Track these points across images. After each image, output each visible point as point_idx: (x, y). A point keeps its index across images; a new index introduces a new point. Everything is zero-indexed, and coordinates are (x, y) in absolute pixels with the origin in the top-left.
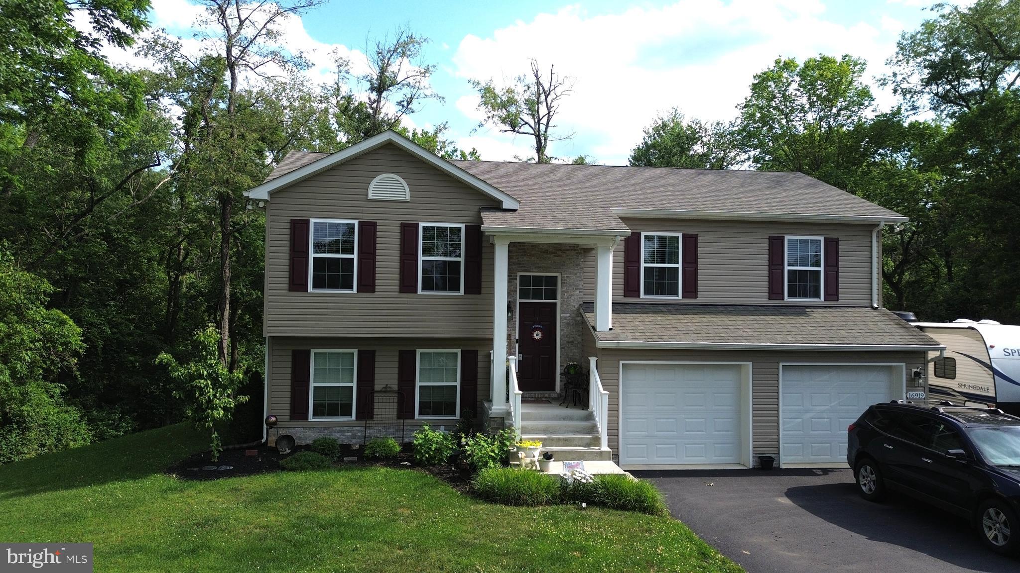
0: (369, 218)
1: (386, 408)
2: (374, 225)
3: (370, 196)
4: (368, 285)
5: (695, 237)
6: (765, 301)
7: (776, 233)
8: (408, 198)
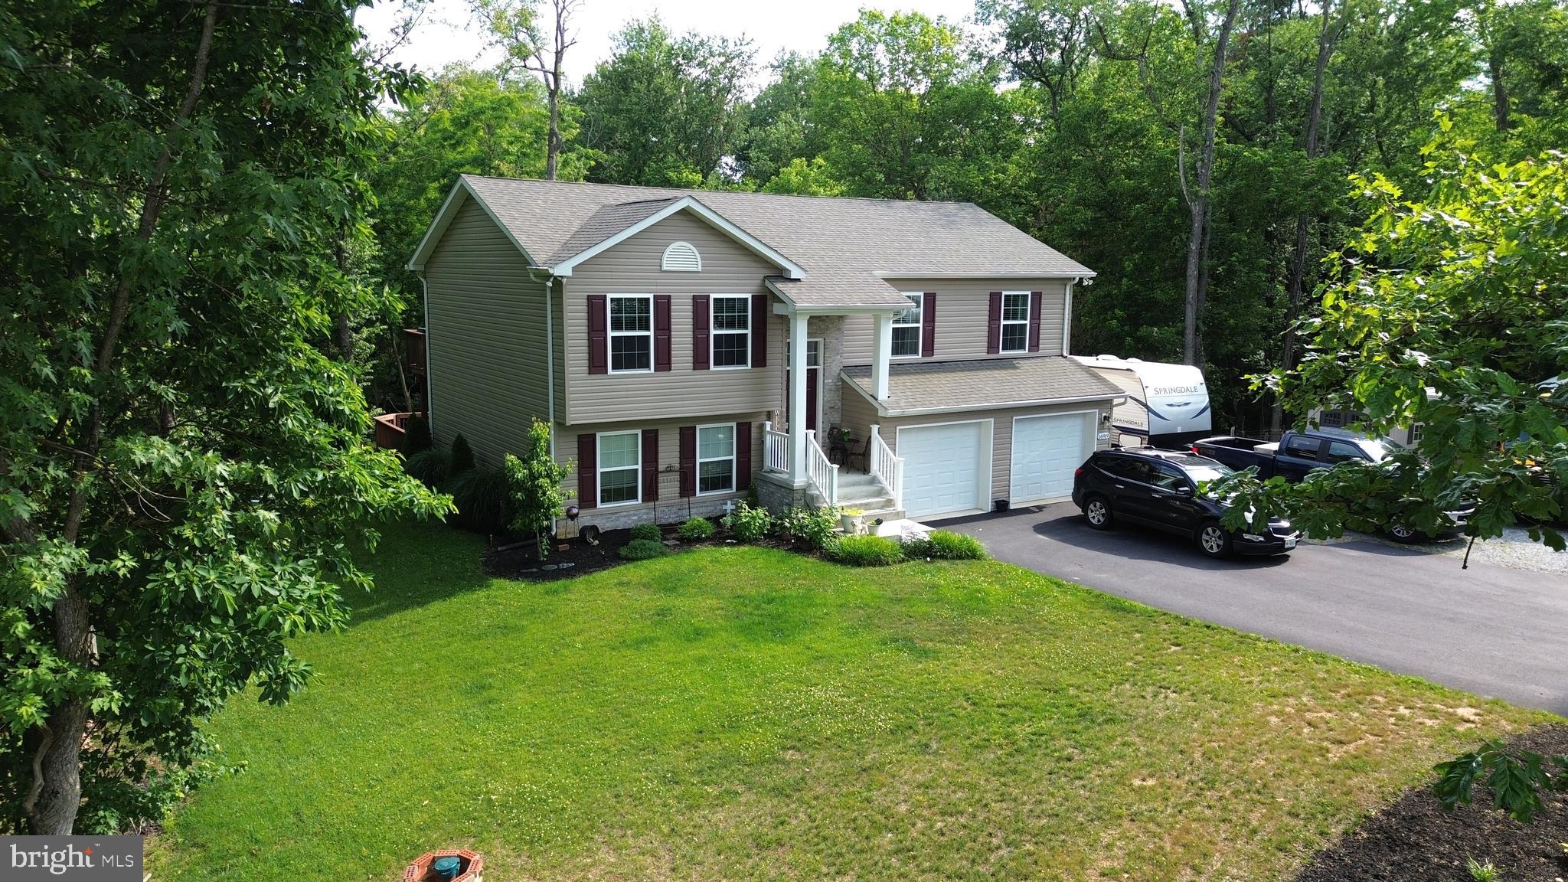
0: (663, 291)
1: (669, 487)
2: (669, 298)
3: (664, 268)
4: (664, 363)
5: (934, 296)
6: (984, 355)
7: (995, 289)
8: (700, 269)
